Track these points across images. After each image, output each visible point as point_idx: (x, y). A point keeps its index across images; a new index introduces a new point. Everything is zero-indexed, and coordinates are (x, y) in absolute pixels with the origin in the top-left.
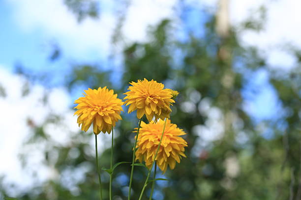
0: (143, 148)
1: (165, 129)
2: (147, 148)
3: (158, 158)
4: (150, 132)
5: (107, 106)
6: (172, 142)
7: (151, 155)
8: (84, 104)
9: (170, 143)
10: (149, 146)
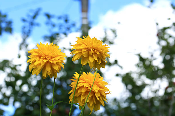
0: (79, 92)
1: (96, 79)
2: (82, 92)
3: (89, 101)
4: (84, 80)
5: (55, 57)
6: (101, 89)
7: (84, 98)
8: (36, 54)
9: (100, 90)
10: (83, 91)
